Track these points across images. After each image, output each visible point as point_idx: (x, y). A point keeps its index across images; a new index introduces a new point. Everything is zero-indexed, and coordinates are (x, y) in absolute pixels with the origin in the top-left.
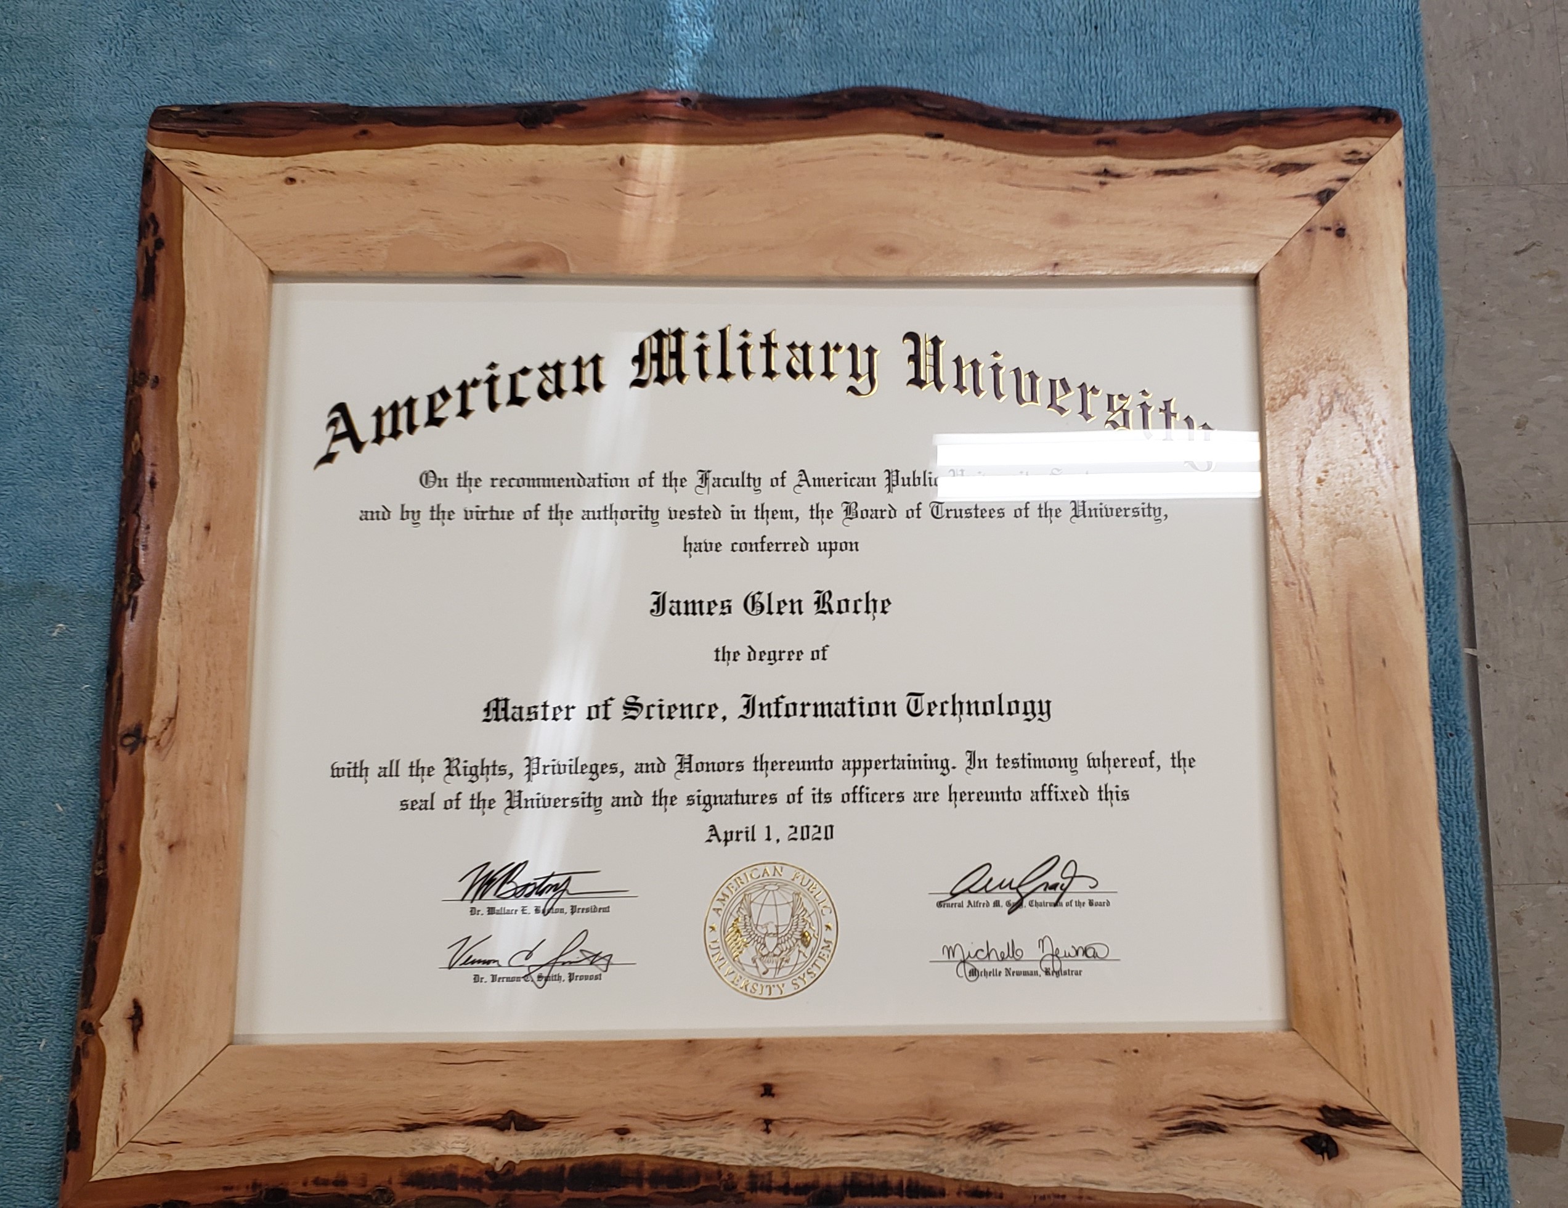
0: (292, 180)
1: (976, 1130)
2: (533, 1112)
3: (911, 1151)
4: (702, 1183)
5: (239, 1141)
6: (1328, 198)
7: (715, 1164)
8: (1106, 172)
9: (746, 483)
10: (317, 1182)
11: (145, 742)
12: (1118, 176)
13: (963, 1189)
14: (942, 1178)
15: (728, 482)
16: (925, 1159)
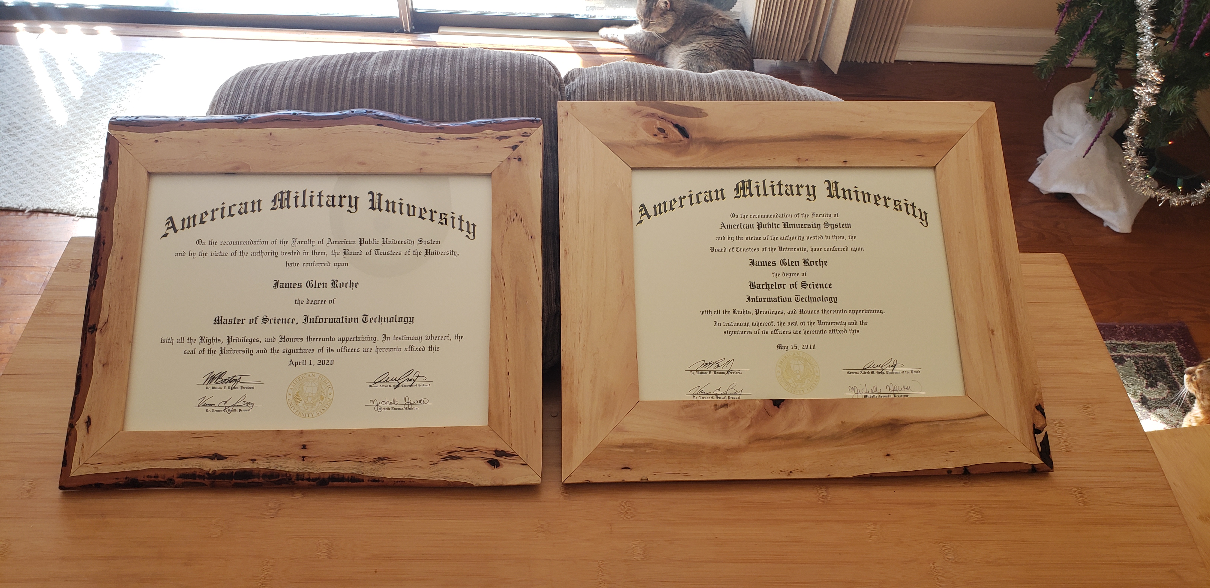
0: (157, 141)
1: (376, 460)
2: (223, 454)
3: (353, 467)
4: (280, 478)
5: (121, 463)
6: (516, 148)
7: (285, 471)
8: (440, 138)
9: (309, 243)
10: (148, 476)
11: (96, 331)
12: (444, 140)
13: (370, 479)
14: (363, 476)
15: (303, 243)
16: (358, 469)
